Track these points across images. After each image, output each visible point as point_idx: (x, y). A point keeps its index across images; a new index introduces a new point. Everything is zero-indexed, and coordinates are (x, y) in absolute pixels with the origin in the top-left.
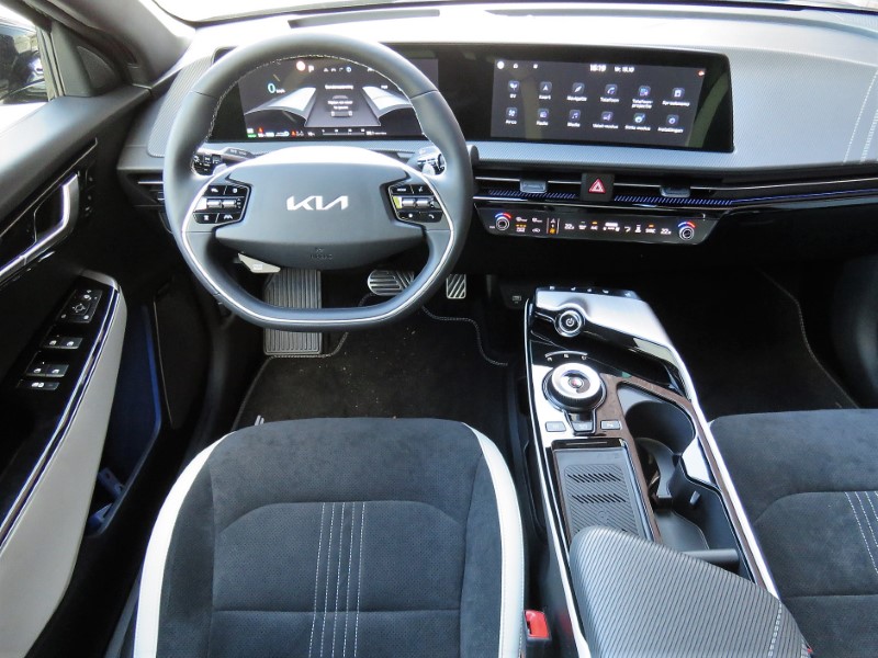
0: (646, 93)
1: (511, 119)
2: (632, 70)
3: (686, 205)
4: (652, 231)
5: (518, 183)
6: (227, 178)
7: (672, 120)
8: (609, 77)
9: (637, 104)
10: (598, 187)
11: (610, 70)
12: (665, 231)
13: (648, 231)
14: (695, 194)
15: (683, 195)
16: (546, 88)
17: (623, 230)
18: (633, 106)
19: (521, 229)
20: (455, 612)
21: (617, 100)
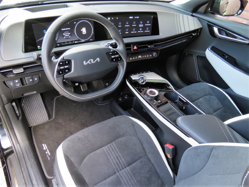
0: (142, 23)
2: (138, 17)
4: (148, 56)
6: (63, 59)
7: (147, 29)
10: (135, 48)
11: (134, 18)
12: (150, 56)
13: (147, 56)
14: (155, 46)
15: (153, 46)
16: (120, 24)
17: (142, 57)
18: (139, 26)
20: (146, 156)
21: (136, 25)
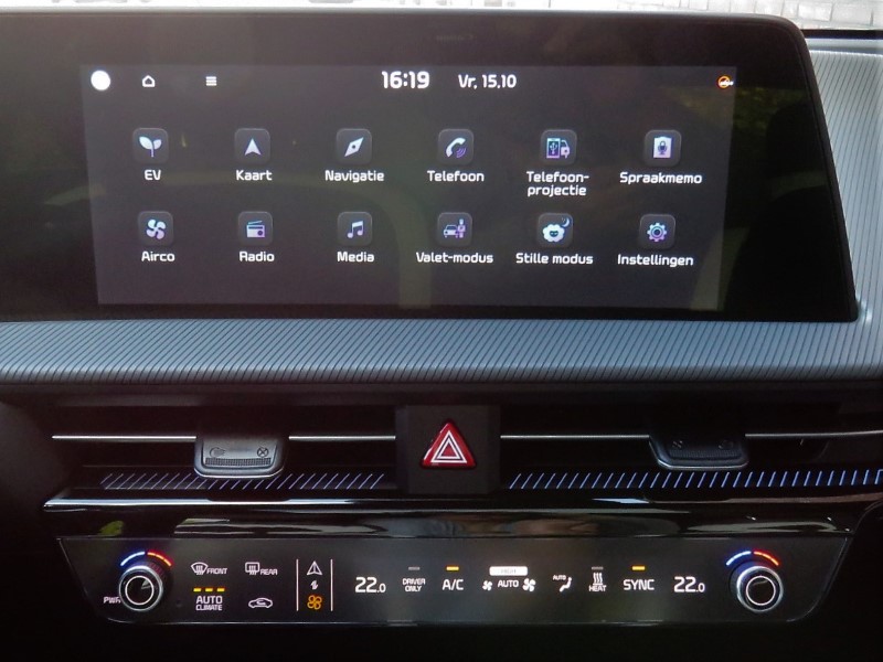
0: (565, 151)
1: (156, 246)
2: (510, 81)
3: (740, 492)
4: (645, 585)
5: (190, 448)
8: (443, 106)
9: (545, 184)
10: (448, 450)
11: (444, 84)
12: (684, 584)
13: (629, 584)
14: (762, 458)
15: (724, 461)
16: (252, 147)
18: (532, 191)
19: (210, 603)
